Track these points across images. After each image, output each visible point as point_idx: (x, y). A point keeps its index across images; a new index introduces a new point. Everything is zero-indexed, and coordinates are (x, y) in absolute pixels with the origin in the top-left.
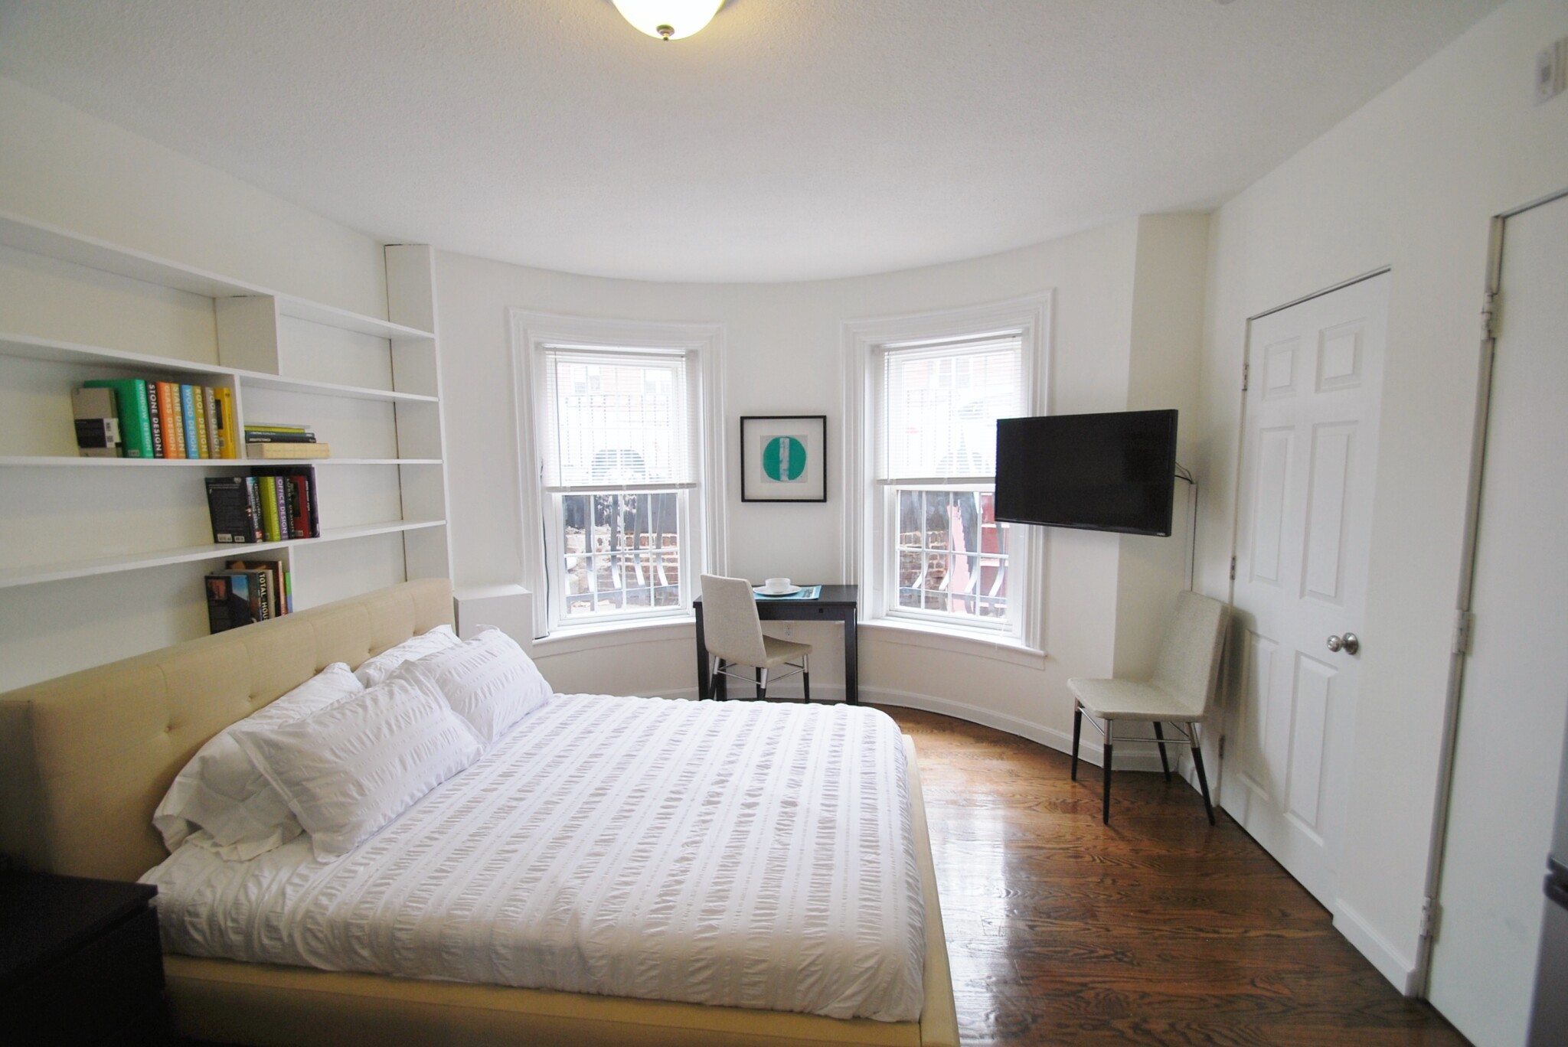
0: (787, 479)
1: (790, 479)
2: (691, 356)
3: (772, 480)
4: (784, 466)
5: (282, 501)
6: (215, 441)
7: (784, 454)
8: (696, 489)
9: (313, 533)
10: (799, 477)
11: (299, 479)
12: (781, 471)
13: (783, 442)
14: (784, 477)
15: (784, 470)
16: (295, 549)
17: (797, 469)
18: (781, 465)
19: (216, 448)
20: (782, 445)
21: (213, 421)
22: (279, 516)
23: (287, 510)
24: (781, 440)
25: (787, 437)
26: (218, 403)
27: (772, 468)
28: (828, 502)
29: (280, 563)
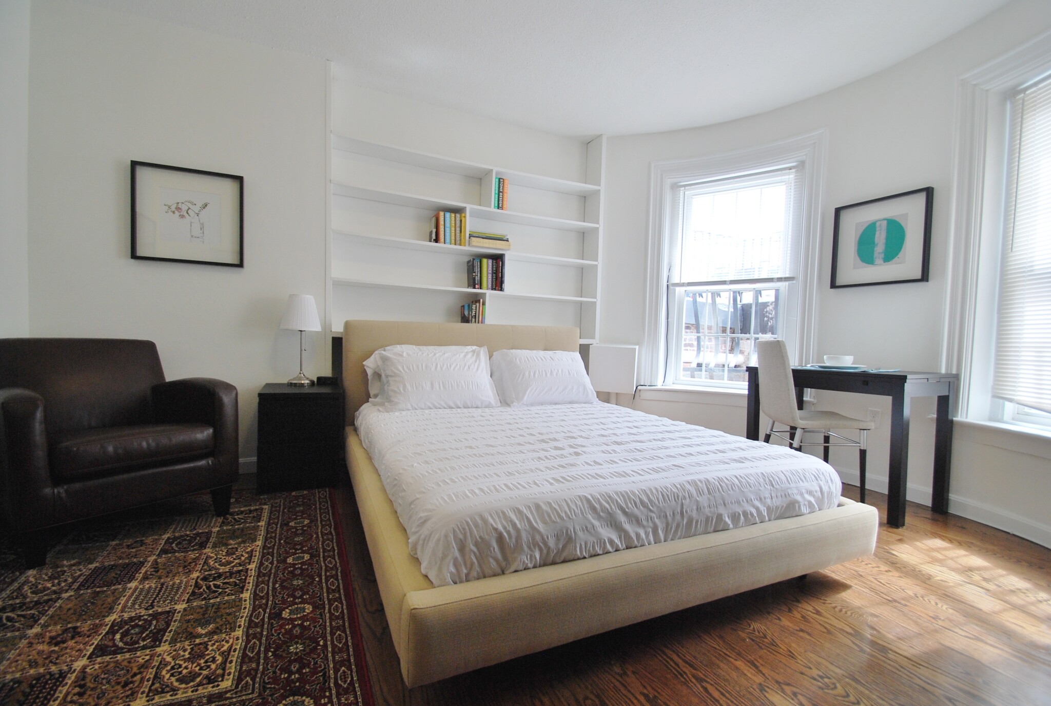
0: (882, 262)
1: (885, 262)
2: (800, 167)
3: (867, 265)
4: (880, 249)
5: (491, 272)
6: (458, 238)
7: (880, 238)
8: (794, 282)
9: (501, 289)
10: (896, 258)
11: (498, 259)
12: (876, 254)
13: (880, 225)
14: (879, 261)
15: (879, 253)
16: (490, 295)
17: (893, 250)
18: (875, 249)
19: (458, 242)
20: (877, 229)
21: (458, 229)
22: (487, 278)
23: (492, 276)
24: (878, 224)
25: (884, 219)
26: (461, 221)
27: (865, 253)
28: (930, 283)
29: (481, 300)
